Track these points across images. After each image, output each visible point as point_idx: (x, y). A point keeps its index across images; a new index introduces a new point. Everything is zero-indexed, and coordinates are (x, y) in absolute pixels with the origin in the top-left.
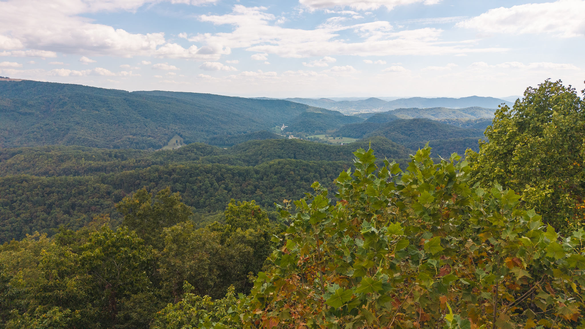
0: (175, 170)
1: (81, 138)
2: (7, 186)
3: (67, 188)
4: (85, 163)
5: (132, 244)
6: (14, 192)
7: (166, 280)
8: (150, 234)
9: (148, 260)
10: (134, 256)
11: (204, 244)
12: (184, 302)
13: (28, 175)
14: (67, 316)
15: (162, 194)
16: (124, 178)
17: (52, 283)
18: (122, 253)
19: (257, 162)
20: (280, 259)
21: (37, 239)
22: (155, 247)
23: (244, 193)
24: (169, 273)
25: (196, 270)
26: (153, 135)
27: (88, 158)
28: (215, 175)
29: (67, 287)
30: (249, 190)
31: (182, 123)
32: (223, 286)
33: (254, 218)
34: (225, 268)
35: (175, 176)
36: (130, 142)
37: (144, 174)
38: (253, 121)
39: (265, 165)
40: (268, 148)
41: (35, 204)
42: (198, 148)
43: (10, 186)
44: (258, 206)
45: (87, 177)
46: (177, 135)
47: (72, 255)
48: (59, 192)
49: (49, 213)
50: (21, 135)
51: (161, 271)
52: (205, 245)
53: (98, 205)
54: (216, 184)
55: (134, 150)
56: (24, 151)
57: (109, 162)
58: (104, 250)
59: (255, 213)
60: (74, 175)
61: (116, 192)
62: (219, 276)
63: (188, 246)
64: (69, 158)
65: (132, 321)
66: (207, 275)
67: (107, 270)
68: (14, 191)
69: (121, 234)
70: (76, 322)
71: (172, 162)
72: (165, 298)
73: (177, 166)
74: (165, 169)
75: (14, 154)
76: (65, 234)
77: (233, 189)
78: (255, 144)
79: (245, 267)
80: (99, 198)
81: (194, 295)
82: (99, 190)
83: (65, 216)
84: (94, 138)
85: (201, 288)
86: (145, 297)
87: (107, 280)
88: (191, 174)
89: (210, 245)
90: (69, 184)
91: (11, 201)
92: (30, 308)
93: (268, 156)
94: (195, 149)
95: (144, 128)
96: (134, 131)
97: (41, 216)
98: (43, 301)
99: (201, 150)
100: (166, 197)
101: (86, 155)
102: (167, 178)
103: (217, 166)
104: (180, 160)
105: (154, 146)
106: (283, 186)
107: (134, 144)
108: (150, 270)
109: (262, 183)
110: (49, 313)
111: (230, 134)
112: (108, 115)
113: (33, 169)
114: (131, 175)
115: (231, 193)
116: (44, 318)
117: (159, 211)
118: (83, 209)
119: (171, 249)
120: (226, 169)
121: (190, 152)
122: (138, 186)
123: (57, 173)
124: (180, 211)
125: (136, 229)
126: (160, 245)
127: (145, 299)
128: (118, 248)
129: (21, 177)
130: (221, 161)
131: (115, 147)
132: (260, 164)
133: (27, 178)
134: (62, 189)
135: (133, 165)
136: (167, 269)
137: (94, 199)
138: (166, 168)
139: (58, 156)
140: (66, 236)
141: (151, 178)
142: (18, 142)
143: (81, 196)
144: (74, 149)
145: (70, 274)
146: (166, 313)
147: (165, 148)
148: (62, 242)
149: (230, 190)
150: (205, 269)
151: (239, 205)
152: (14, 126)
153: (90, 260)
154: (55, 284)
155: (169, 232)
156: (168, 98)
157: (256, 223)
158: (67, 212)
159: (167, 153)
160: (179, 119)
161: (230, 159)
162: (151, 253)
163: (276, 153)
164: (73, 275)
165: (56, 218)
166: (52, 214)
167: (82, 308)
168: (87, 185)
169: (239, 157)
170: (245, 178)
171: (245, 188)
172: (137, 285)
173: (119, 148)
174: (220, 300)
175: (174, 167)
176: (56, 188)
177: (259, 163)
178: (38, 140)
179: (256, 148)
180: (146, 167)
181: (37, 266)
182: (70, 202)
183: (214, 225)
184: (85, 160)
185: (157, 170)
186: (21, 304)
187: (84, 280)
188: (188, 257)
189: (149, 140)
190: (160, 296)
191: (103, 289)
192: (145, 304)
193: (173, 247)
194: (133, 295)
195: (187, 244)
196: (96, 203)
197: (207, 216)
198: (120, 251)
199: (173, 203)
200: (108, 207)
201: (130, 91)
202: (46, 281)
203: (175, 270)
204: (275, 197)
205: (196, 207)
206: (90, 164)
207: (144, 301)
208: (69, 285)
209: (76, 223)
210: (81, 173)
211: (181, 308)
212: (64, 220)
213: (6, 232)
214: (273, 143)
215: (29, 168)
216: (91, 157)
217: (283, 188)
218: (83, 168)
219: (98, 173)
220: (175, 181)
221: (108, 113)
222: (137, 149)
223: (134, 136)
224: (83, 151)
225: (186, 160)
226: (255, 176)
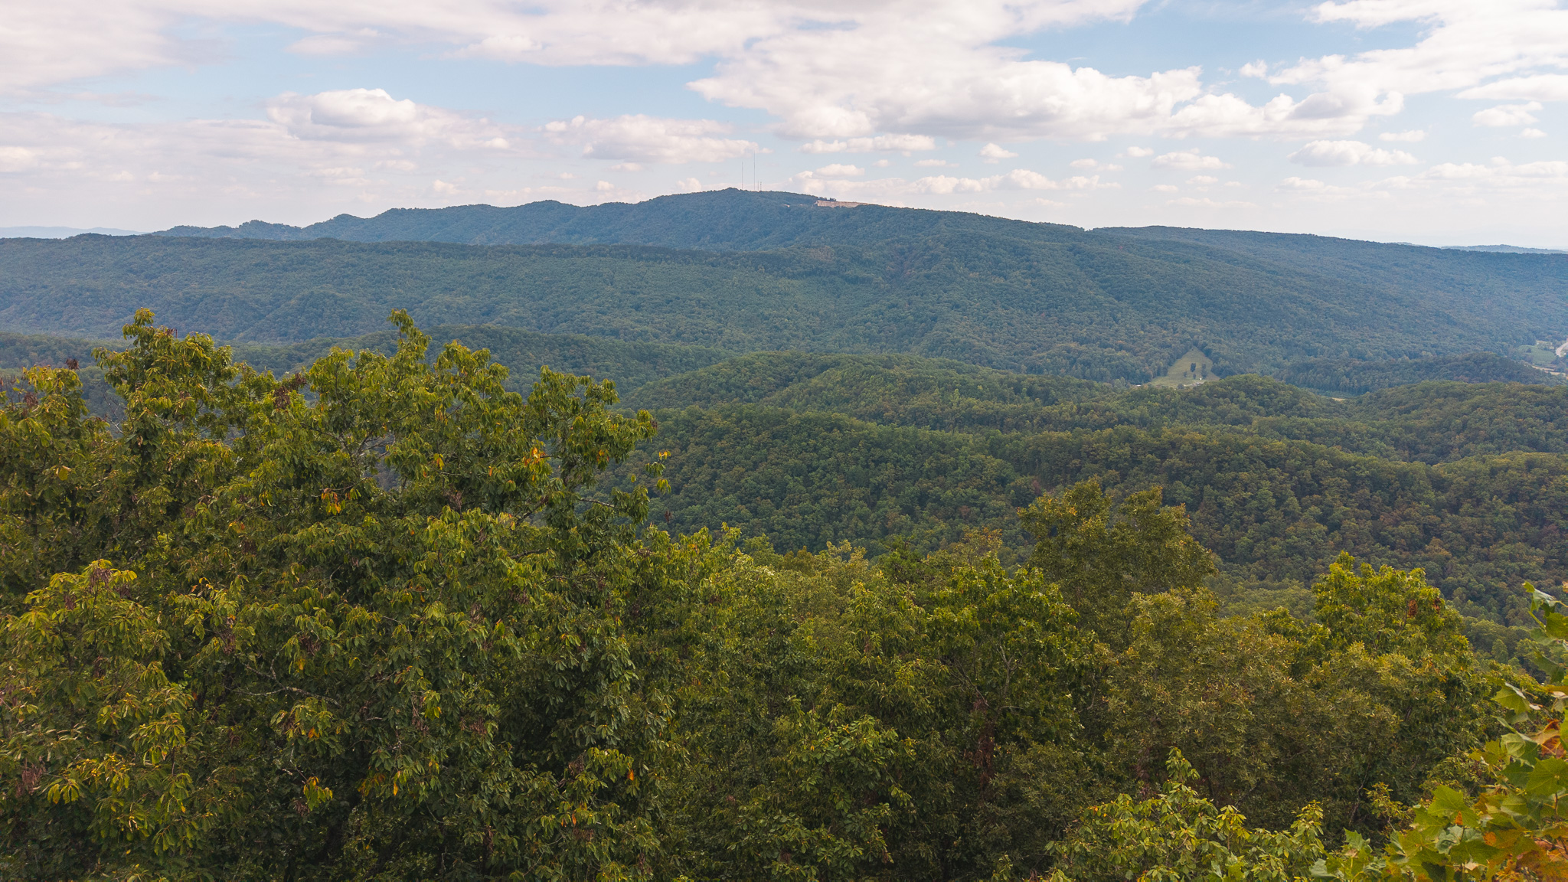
0: (1178, 445)
1: (957, 341)
2: (805, 434)
3: (915, 455)
4: (959, 402)
5: (1048, 616)
6: (816, 449)
7: (1123, 731)
8: (1095, 601)
9: (1082, 666)
10: (1049, 646)
11: (1242, 663)
12: (1164, 803)
13: (844, 416)
14: (888, 745)
15: (1140, 503)
16: (1043, 450)
17: (869, 661)
18: (1022, 633)
19: (1443, 453)
20: (1527, 768)
21: (846, 556)
22: (1103, 637)
23: (1384, 542)
24: (1133, 716)
25: (1208, 727)
26: (1130, 345)
27: (967, 390)
28: (1292, 474)
29: (895, 679)
30: (1403, 537)
31: (1215, 318)
32: (1282, 797)
33: (1415, 623)
34: (1296, 750)
35: (1175, 460)
36: (1069, 358)
37: (1095, 446)
38: (1451, 322)
39: (1472, 464)
40: (1491, 413)
41: (851, 480)
42: (1251, 392)
43: (809, 435)
44: (1435, 592)
45: (959, 436)
46: (1195, 349)
47: (914, 609)
48: (898, 461)
49: (872, 506)
50: (842, 326)
51: (1112, 703)
52: (1244, 665)
53: (975, 505)
54: (1293, 501)
55: (1076, 381)
56: (843, 361)
57: (1013, 405)
58: (981, 615)
59: (1419, 611)
60: (934, 428)
61: (1020, 480)
62: (1275, 765)
63: (1193, 655)
64: (928, 388)
65: (1025, 806)
66: (1239, 750)
67: (983, 664)
68: (815, 445)
69: (1024, 585)
70: (904, 765)
71: (1173, 421)
72: (1111, 776)
73: (1184, 434)
74: (1150, 440)
75: (824, 367)
76: (904, 558)
77: (1346, 524)
78: (1446, 394)
79: (1364, 766)
80: (979, 490)
81: (1195, 793)
82: (981, 471)
83: (903, 517)
84: (987, 344)
85: (1215, 782)
86: (1064, 759)
87: (979, 688)
88: (1223, 461)
89: (1259, 668)
90: (919, 447)
91: (809, 466)
92: (824, 701)
93: (1491, 439)
94: (1243, 394)
95: (1111, 325)
96: (1083, 332)
97: (858, 510)
98: (849, 696)
99: (1260, 397)
100: (1149, 512)
101: (963, 383)
102: (1153, 463)
103: (1304, 448)
104: (1196, 418)
105: (1130, 376)
106: (1535, 545)
107: (1080, 367)
108: (1083, 693)
109: (1454, 522)
110: (855, 726)
111: (1361, 357)
112: (1026, 287)
113: (855, 403)
114: (1061, 443)
115: (1337, 536)
116: (844, 734)
117: (1124, 546)
118: (942, 509)
119: (1145, 654)
120: (1332, 461)
121: (1227, 399)
122: (1075, 473)
123: (899, 417)
124: (1181, 557)
125: (1062, 581)
126: (1117, 636)
127: (1062, 763)
128: (1013, 617)
129: (830, 418)
130: (1320, 435)
131: (1032, 369)
132: (1456, 459)
133: (841, 423)
134: (904, 456)
135: (1069, 419)
136: (1130, 703)
137: (969, 490)
138: (1153, 436)
139: (906, 380)
140: (904, 563)
141: (1111, 458)
142: (835, 341)
143: (941, 478)
144: (940, 367)
145: (906, 650)
146: (1111, 815)
147: (1157, 383)
148: (896, 574)
149: (1335, 527)
150: (1237, 733)
151: (1366, 575)
152: (833, 307)
153: (949, 630)
154: (872, 664)
155: (1148, 607)
156: (1186, 246)
157: (1419, 639)
158: (908, 510)
159: (1162, 397)
160: (1207, 306)
161: (1348, 433)
162: (1092, 650)
163: (1522, 431)
164: (909, 655)
165: (886, 519)
166: (879, 507)
167: (919, 738)
168: (957, 454)
169: (1382, 431)
170: (1393, 496)
171: (1390, 528)
172: (1048, 721)
173: (1040, 372)
174: (1273, 833)
175: (1177, 436)
176: (893, 451)
177: (1453, 455)
178: (871, 339)
179: (1447, 408)
180: (1100, 427)
181: (839, 617)
182: (916, 488)
183: (1275, 617)
184: (961, 394)
185: (1129, 439)
186: (805, 690)
187: (930, 674)
188: (1191, 687)
189: (1119, 359)
190: (1101, 767)
191: (969, 707)
192: (1060, 776)
193: (1152, 648)
194: (1034, 744)
195: (1190, 649)
196: (972, 501)
197: (1252, 588)
198: (1016, 627)
199: (1166, 532)
200: (997, 515)
201: (1088, 227)
202: (857, 653)
203: (1150, 713)
204: (1499, 575)
205: (1223, 557)
206: (970, 405)
207: (1060, 768)
208: (901, 675)
209: (923, 538)
210: (949, 424)
211: (1155, 816)
212: (901, 528)
213: (792, 530)
214: (1514, 395)
215: (847, 401)
216: (975, 388)
217: (1532, 550)
218: (953, 414)
219: (985, 429)
220: (1175, 475)
221: (1025, 284)
222: (1084, 378)
223: (1081, 344)
224: (959, 372)
225: (1213, 420)
226: (1431, 495)
